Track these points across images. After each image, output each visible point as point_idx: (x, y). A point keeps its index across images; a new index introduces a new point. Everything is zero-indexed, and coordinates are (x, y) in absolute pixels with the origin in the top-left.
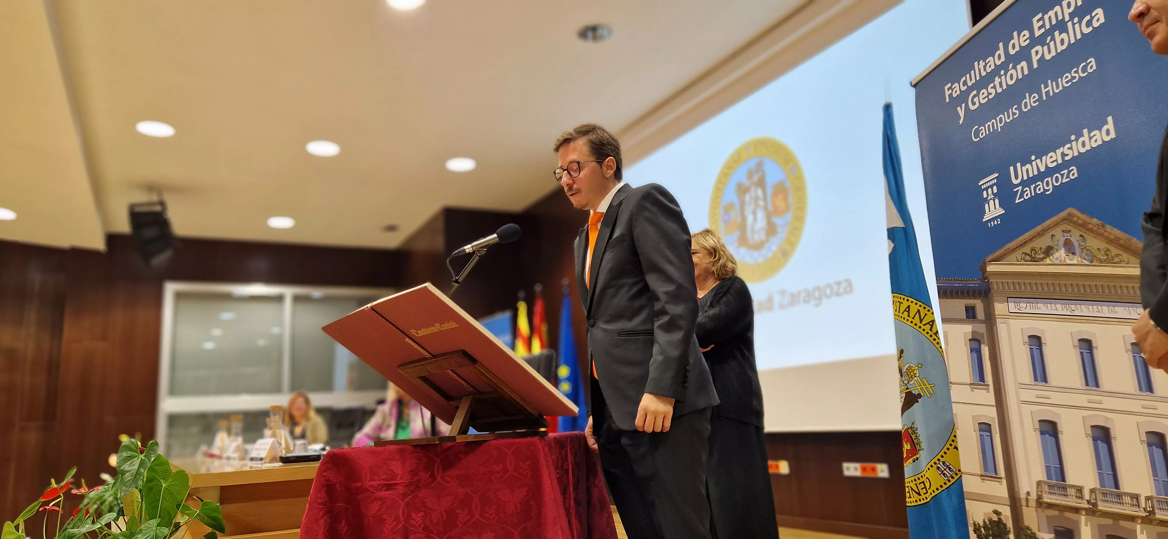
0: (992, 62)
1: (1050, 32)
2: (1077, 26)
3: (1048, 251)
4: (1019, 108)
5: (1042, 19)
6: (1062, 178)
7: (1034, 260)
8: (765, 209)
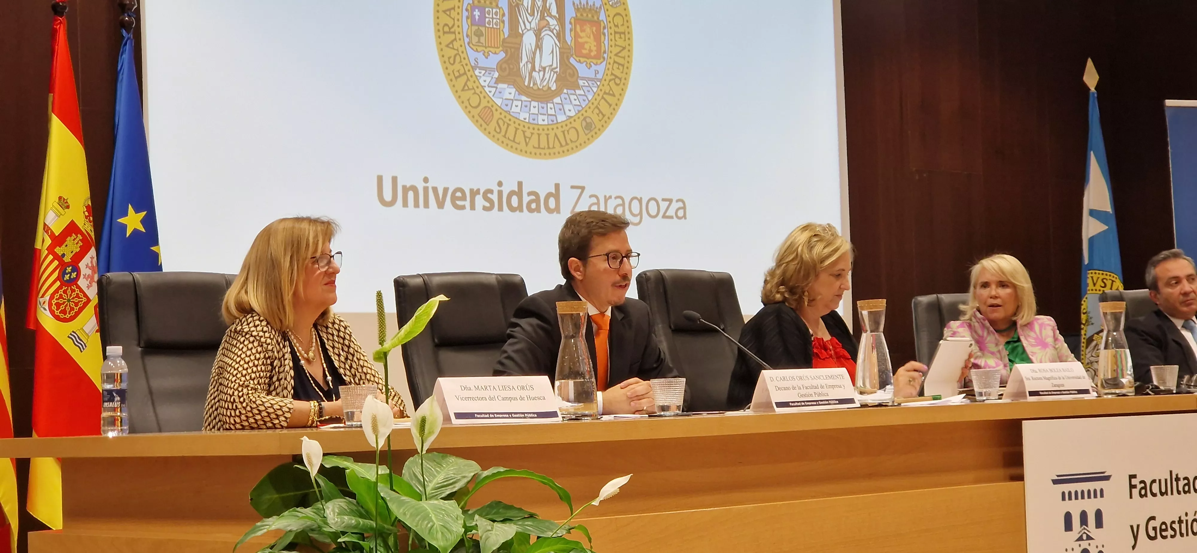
8: (558, 36)
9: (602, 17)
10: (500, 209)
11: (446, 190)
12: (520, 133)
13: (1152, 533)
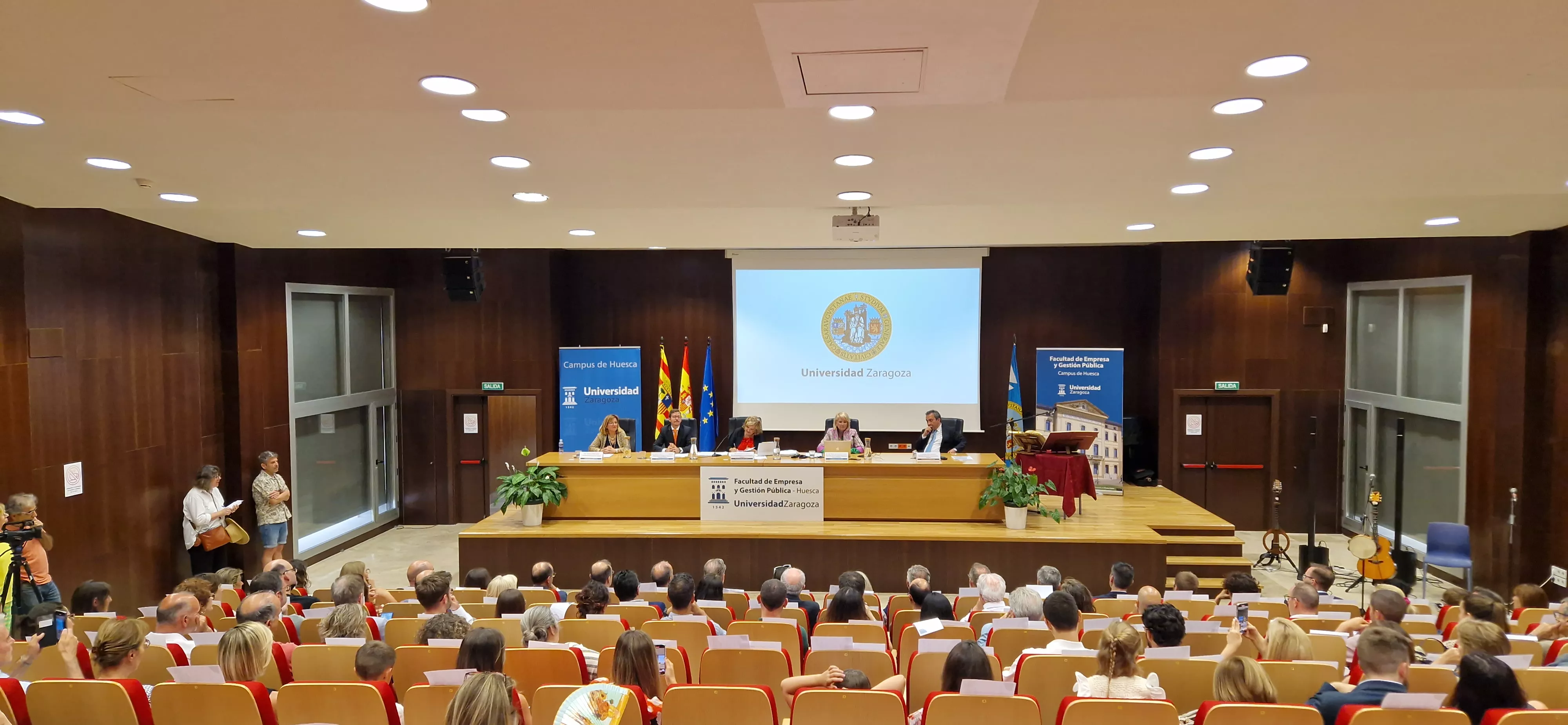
0: (1069, 360)
1: (1089, 362)
3: (1077, 406)
4: (1076, 373)
6: (1085, 393)
7: (1073, 406)
8: (864, 328)
9: (880, 321)
10: (842, 376)
11: (824, 372)
12: (849, 356)
13: (742, 491)
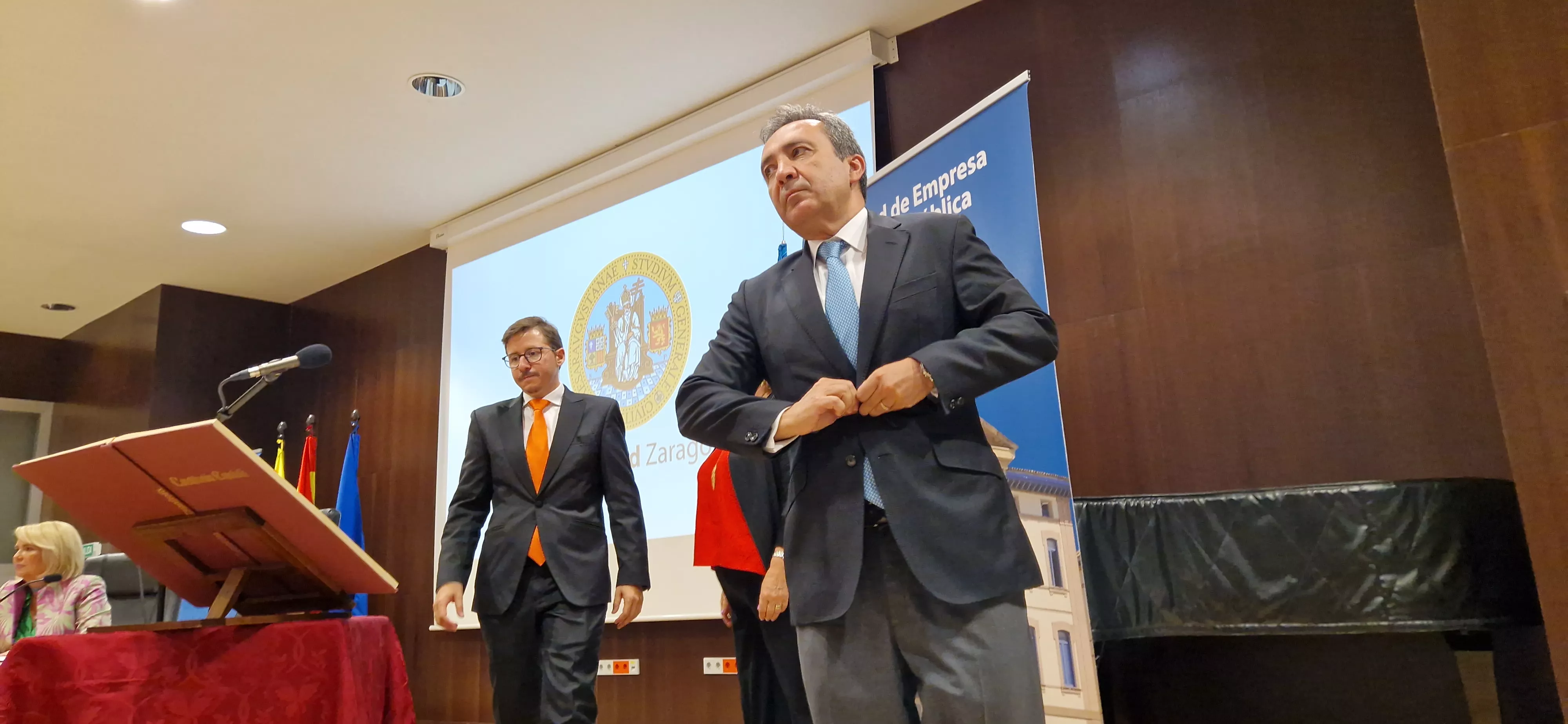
2: (949, 204)
5: (921, 189)
